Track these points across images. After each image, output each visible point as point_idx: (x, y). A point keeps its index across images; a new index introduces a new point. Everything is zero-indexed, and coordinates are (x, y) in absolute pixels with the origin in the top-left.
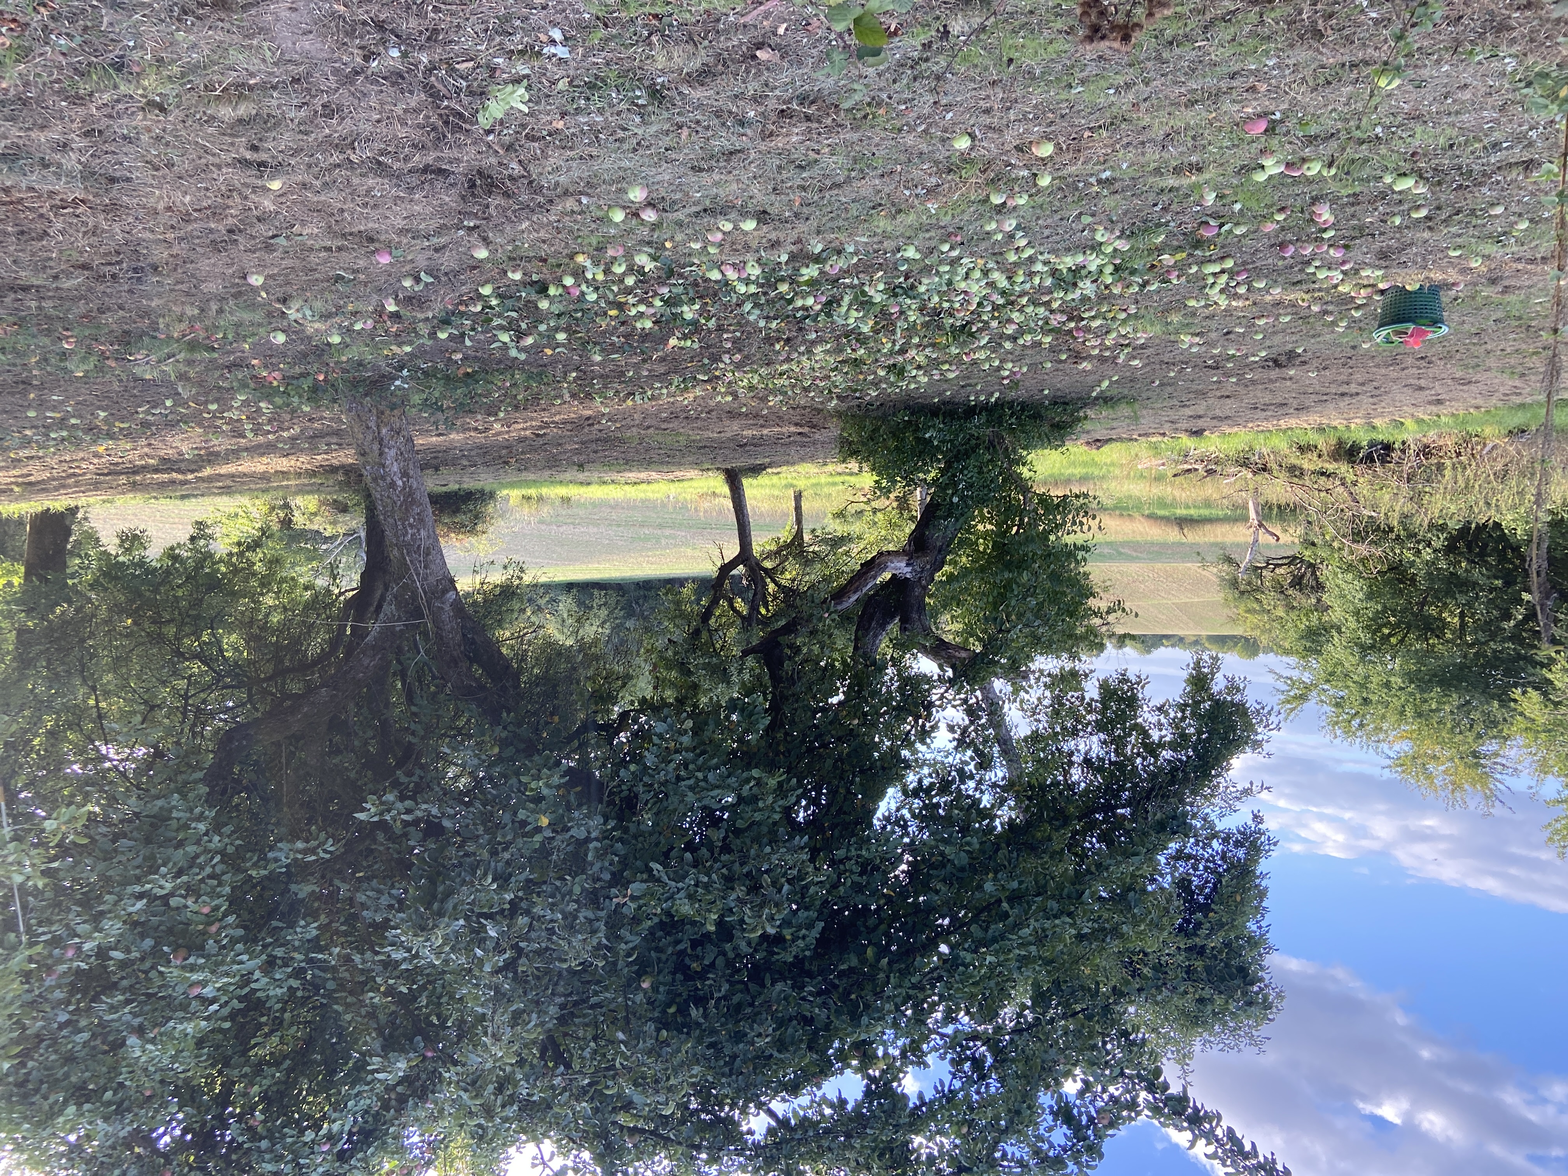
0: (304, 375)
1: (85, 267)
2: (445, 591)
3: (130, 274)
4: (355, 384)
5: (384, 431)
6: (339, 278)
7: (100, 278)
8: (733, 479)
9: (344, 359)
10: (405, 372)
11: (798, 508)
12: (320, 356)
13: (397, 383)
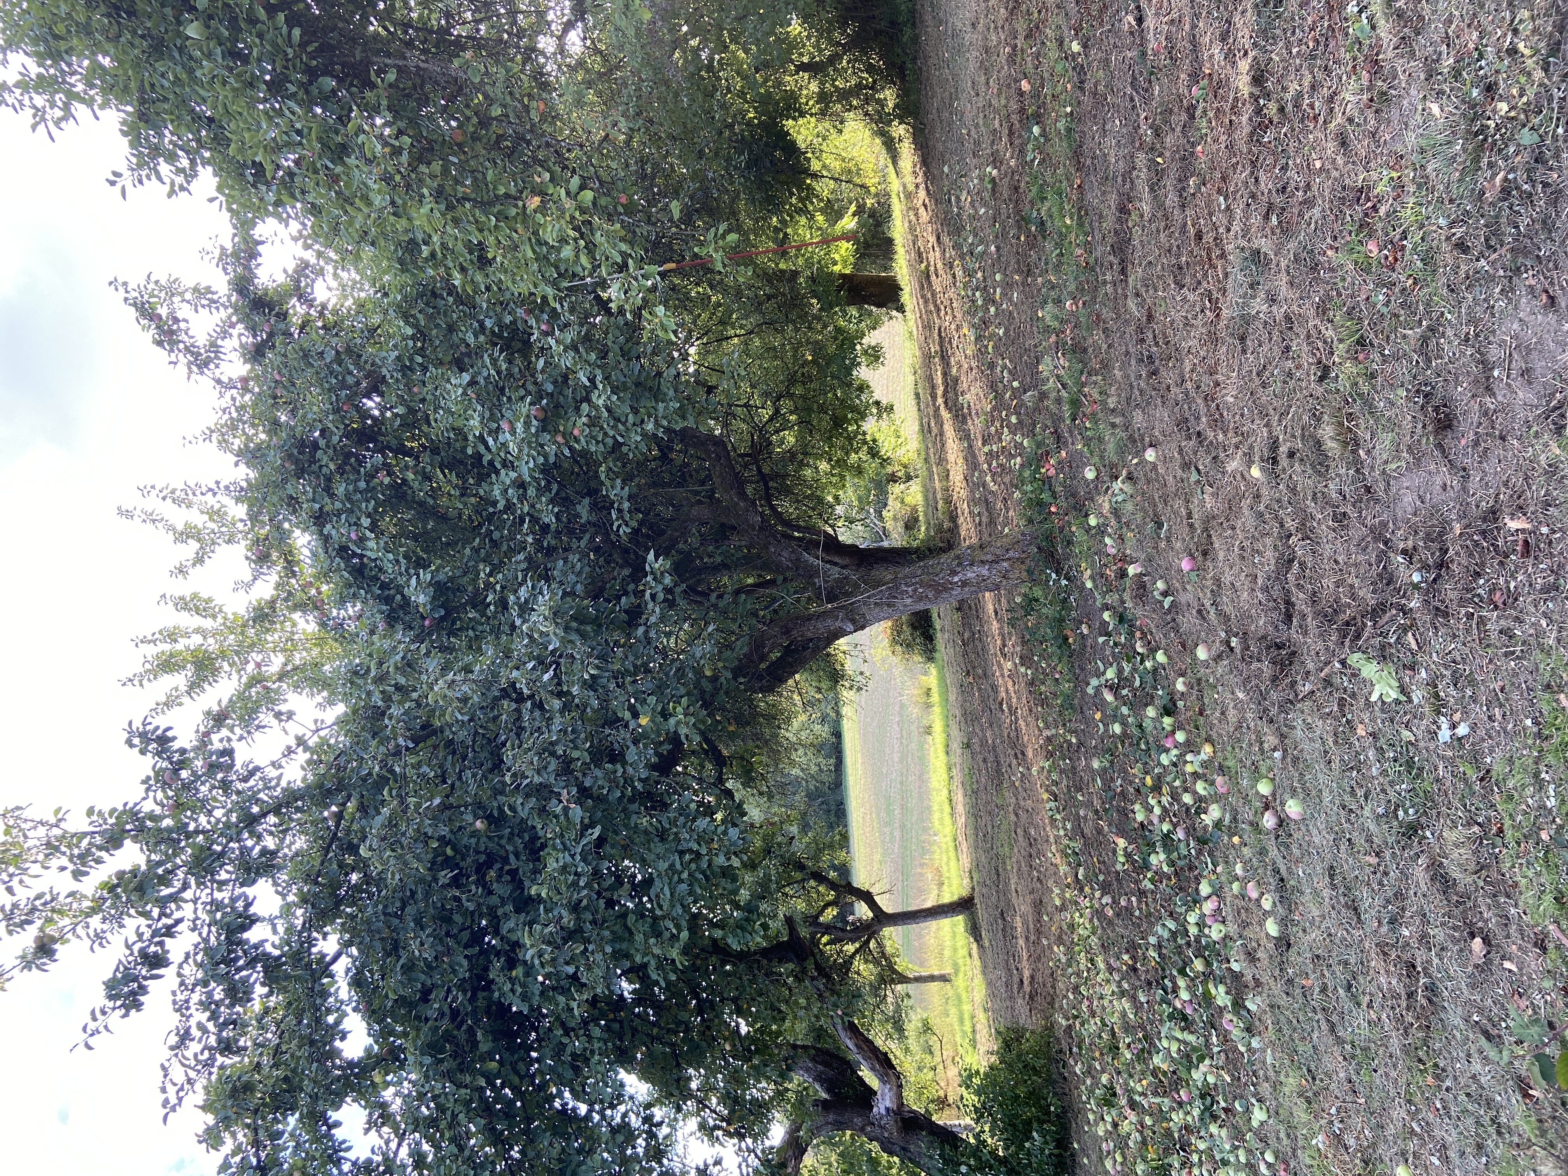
0: (1054, 495)
1: (1150, 317)
2: (853, 621)
3: (1146, 353)
4: (1049, 538)
5: (1005, 564)
6: (1160, 525)
7: (1140, 330)
8: (964, 905)
9: (1074, 529)
10: (1064, 582)
11: (932, 978)
12: (1075, 508)
13: (1054, 576)
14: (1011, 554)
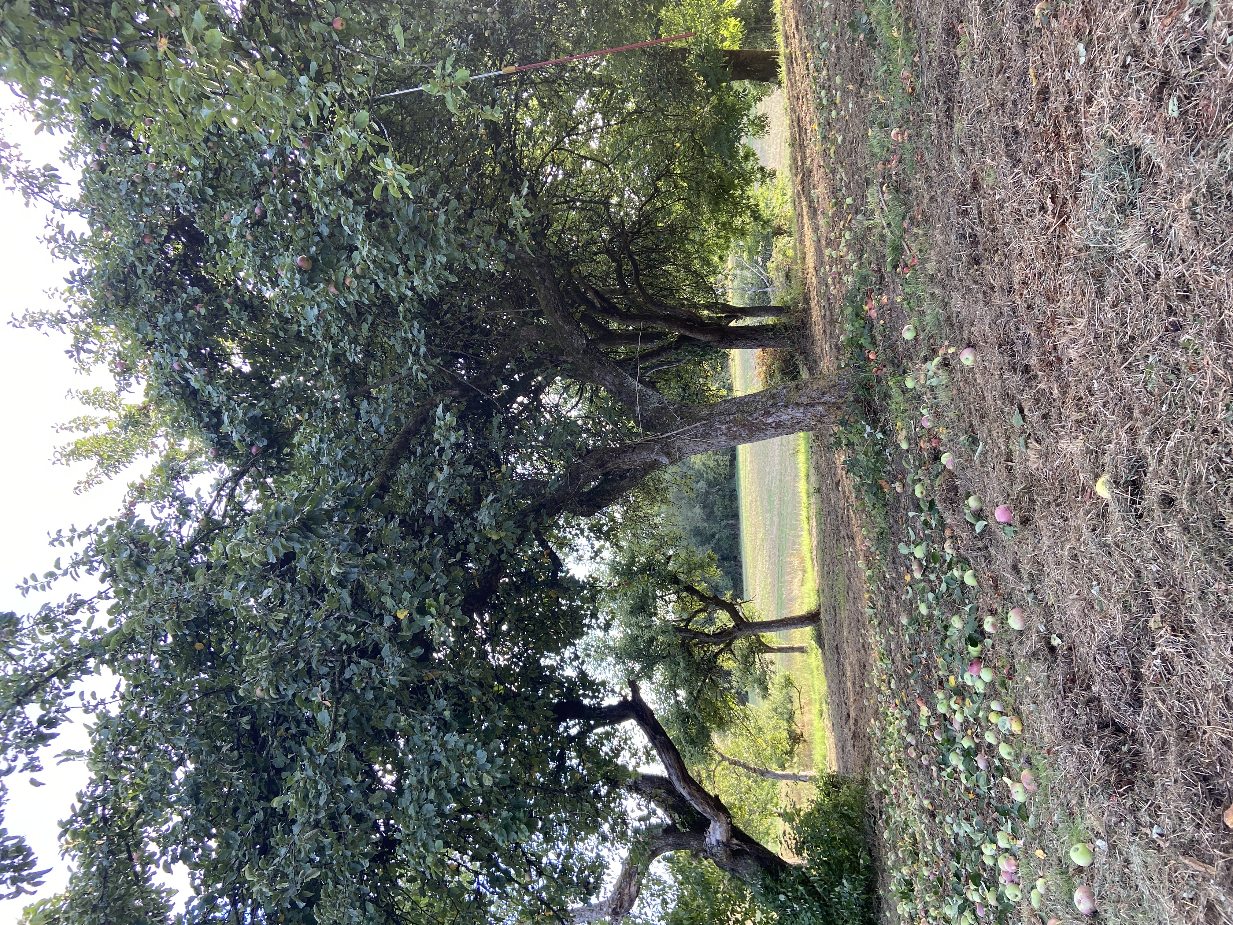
0: (874, 343)
2: (668, 455)
4: (866, 387)
5: (820, 408)
6: (974, 441)
8: (812, 618)
9: (890, 383)
10: (880, 436)
11: (792, 649)
12: (892, 362)
13: (868, 429)
14: (827, 398)
